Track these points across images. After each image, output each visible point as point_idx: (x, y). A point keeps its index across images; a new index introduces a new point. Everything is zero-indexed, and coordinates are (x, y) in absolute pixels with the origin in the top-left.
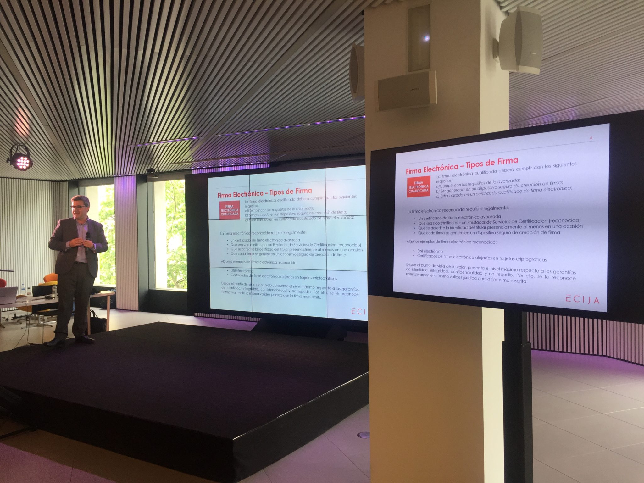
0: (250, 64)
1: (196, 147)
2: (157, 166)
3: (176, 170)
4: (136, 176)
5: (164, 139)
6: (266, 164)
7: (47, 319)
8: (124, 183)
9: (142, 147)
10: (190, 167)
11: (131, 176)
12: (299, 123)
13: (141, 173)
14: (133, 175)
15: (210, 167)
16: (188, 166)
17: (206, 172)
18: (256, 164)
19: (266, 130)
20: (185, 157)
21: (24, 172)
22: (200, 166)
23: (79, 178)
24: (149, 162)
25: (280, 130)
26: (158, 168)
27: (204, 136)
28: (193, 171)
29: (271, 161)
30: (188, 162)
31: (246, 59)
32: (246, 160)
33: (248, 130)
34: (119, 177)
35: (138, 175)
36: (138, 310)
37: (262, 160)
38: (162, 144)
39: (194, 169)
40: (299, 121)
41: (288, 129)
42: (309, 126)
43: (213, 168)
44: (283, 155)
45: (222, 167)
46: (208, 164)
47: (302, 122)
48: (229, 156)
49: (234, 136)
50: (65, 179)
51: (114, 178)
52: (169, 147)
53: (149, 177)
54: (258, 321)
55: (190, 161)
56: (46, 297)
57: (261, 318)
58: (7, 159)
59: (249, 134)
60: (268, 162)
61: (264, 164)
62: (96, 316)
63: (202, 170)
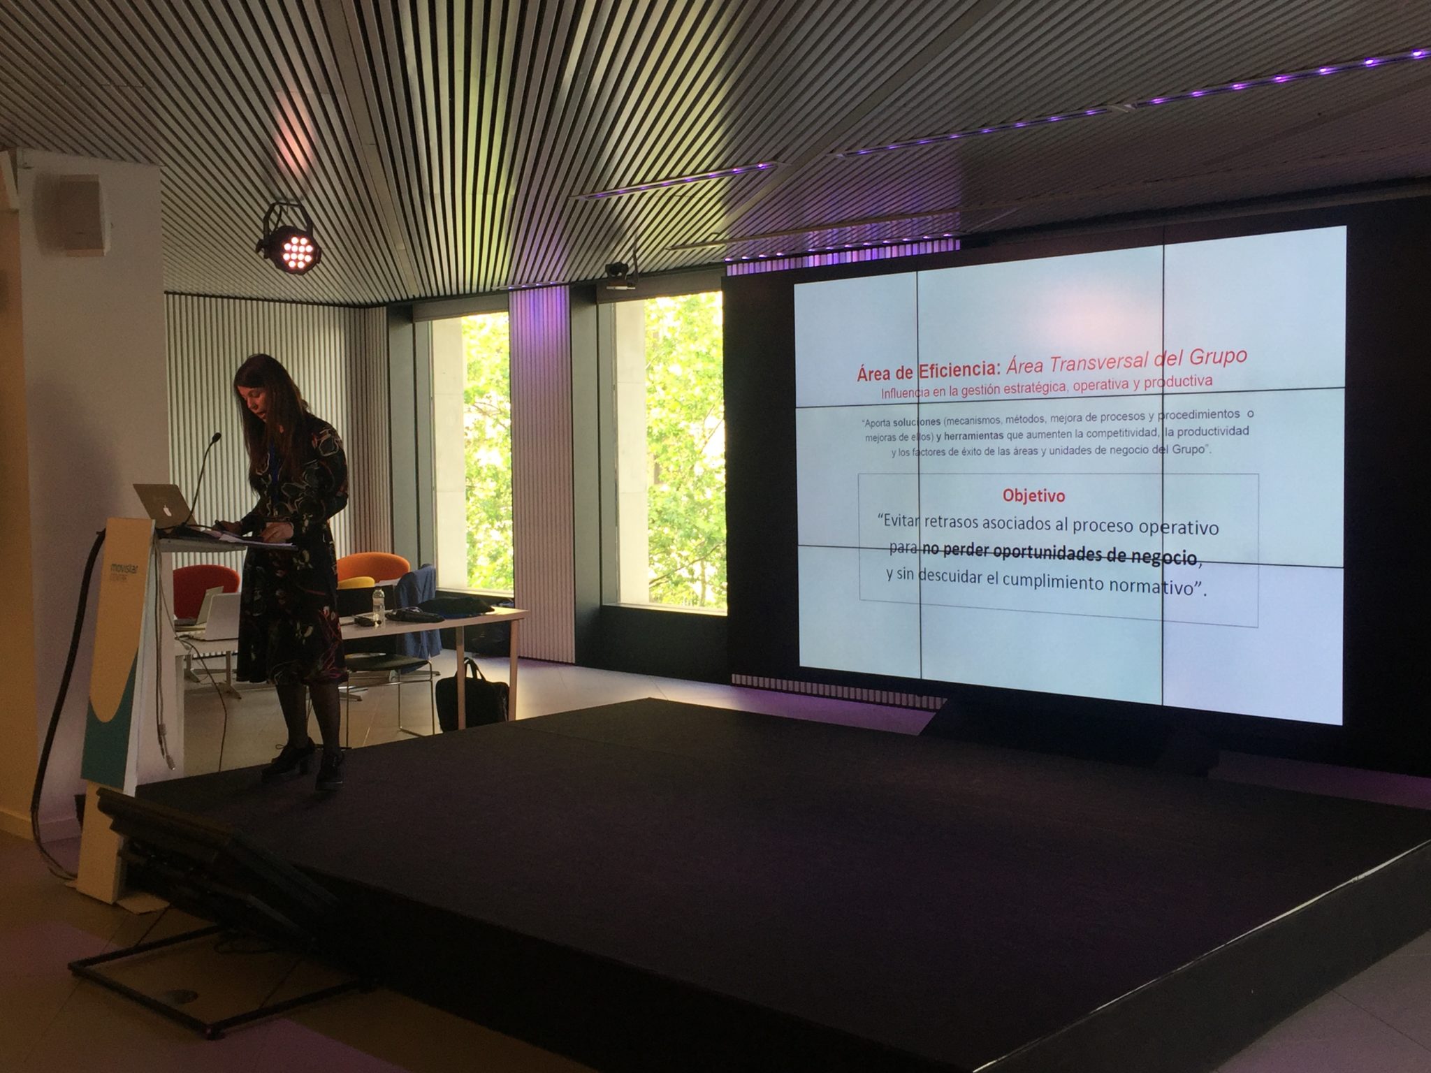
2: (634, 255)
3: (682, 268)
4: (567, 287)
6: (951, 241)
8: (536, 306)
11: (554, 288)
13: (582, 278)
14: (561, 285)
15: (779, 254)
16: (720, 252)
17: (769, 270)
19: (986, 131)
20: (718, 226)
21: (300, 277)
22: (752, 253)
25: (1024, 133)
26: (636, 260)
27: (791, 160)
28: (729, 267)
29: (964, 232)
30: (722, 241)
33: (929, 136)
34: (523, 291)
35: (574, 283)
36: (574, 662)
38: (666, 188)
39: (731, 263)
40: (1100, 98)
41: (1057, 125)
42: (1126, 111)
43: (788, 257)
44: (1009, 212)
45: (813, 254)
47: (1110, 100)
48: (841, 223)
49: (882, 155)
50: (381, 300)
51: (510, 293)
52: (681, 197)
53: (609, 288)
54: (938, 707)
55: (727, 237)
56: (356, 619)
57: (945, 700)
58: (257, 241)
59: (932, 146)
60: (956, 234)
61: (943, 242)
62: (479, 677)
63: (761, 263)
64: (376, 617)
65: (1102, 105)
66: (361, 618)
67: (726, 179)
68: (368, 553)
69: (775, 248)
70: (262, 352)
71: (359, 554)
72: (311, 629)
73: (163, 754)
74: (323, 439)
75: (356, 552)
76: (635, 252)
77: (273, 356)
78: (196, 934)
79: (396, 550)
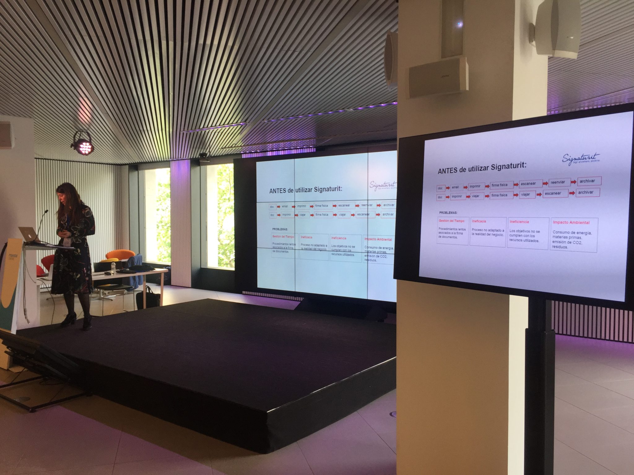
0: (290, 53)
1: (245, 132)
2: (209, 150)
3: (226, 154)
4: (190, 160)
5: (214, 125)
6: (313, 148)
7: (108, 293)
8: (179, 166)
9: (194, 133)
10: (239, 151)
11: (185, 160)
12: (341, 108)
13: (194, 157)
14: (187, 159)
15: (258, 151)
16: (238, 150)
17: (255, 156)
18: (302, 148)
19: (310, 115)
20: (235, 142)
21: (86, 156)
22: (250, 150)
23: (139, 162)
24: (201, 146)
25: (323, 116)
26: (210, 153)
28: (243, 155)
29: (316, 145)
30: (238, 147)
31: (286, 48)
32: (293, 144)
33: (292, 116)
34: (175, 161)
35: (191, 158)
36: (191, 287)
37: (308, 144)
38: (213, 130)
39: (243, 154)
41: (331, 115)
42: (351, 111)
43: (262, 152)
44: (329, 140)
45: (269, 151)
46: (257, 149)
47: (345, 107)
49: (280, 121)
50: (126, 163)
51: (171, 162)
52: (219, 132)
53: (202, 161)
54: (302, 300)
55: (242, 145)
56: (105, 273)
57: (304, 298)
58: (71, 144)
59: (294, 120)
60: (315, 146)
61: (310, 149)
62: (151, 292)
63: (252, 154)
64: (112, 272)
65: (343, 109)
66: (107, 272)
67: (239, 126)
68: (121, 250)
70: (68, 182)
71: (118, 250)
72: (79, 275)
73: (26, 318)
74: (86, 211)
75: (117, 249)
77: (72, 184)
78: (33, 379)
79: (131, 249)
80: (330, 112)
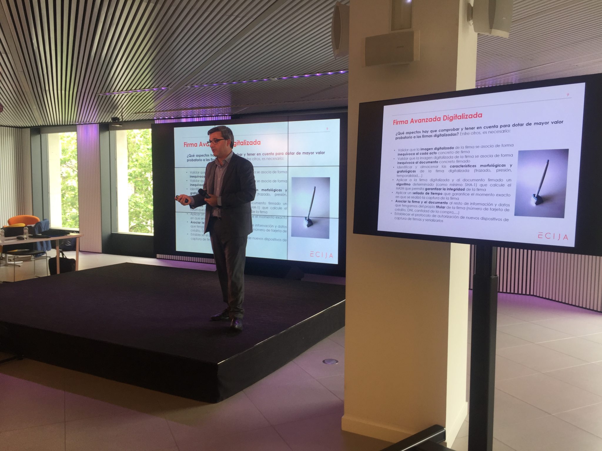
0: (232, 18)
2: (122, 115)
3: (139, 120)
4: (98, 124)
6: (228, 116)
8: (87, 131)
9: (111, 96)
11: (93, 125)
12: (266, 77)
13: (104, 122)
14: (96, 123)
15: (172, 117)
16: (152, 116)
17: (169, 122)
19: (234, 83)
20: (150, 107)
22: (163, 116)
23: (41, 125)
24: (113, 111)
26: (122, 117)
27: (173, 87)
28: (155, 121)
29: (232, 114)
30: (152, 112)
31: (229, 13)
33: (217, 83)
34: (82, 125)
35: (100, 123)
36: (101, 252)
37: (223, 112)
38: (131, 93)
39: (156, 119)
40: (267, 76)
41: (255, 83)
42: (275, 80)
43: (176, 118)
44: (245, 108)
45: (184, 118)
47: (270, 76)
48: (192, 108)
49: (202, 88)
50: (28, 126)
51: (77, 125)
52: (137, 96)
53: (112, 125)
55: (154, 111)
56: (17, 237)
59: (218, 86)
60: (230, 114)
61: (226, 117)
62: (64, 257)
63: (165, 120)
64: (25, 236)
65: (268, 78)
66: (19, 237)
67: (152, 92)
68: (24, 216)
69: (171, 115)
71: (20, 216)
76: (122, 114)
79: (34, 215)
80: (254, 81)
